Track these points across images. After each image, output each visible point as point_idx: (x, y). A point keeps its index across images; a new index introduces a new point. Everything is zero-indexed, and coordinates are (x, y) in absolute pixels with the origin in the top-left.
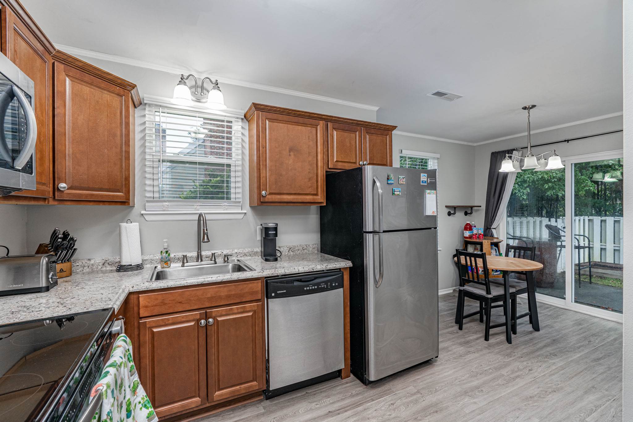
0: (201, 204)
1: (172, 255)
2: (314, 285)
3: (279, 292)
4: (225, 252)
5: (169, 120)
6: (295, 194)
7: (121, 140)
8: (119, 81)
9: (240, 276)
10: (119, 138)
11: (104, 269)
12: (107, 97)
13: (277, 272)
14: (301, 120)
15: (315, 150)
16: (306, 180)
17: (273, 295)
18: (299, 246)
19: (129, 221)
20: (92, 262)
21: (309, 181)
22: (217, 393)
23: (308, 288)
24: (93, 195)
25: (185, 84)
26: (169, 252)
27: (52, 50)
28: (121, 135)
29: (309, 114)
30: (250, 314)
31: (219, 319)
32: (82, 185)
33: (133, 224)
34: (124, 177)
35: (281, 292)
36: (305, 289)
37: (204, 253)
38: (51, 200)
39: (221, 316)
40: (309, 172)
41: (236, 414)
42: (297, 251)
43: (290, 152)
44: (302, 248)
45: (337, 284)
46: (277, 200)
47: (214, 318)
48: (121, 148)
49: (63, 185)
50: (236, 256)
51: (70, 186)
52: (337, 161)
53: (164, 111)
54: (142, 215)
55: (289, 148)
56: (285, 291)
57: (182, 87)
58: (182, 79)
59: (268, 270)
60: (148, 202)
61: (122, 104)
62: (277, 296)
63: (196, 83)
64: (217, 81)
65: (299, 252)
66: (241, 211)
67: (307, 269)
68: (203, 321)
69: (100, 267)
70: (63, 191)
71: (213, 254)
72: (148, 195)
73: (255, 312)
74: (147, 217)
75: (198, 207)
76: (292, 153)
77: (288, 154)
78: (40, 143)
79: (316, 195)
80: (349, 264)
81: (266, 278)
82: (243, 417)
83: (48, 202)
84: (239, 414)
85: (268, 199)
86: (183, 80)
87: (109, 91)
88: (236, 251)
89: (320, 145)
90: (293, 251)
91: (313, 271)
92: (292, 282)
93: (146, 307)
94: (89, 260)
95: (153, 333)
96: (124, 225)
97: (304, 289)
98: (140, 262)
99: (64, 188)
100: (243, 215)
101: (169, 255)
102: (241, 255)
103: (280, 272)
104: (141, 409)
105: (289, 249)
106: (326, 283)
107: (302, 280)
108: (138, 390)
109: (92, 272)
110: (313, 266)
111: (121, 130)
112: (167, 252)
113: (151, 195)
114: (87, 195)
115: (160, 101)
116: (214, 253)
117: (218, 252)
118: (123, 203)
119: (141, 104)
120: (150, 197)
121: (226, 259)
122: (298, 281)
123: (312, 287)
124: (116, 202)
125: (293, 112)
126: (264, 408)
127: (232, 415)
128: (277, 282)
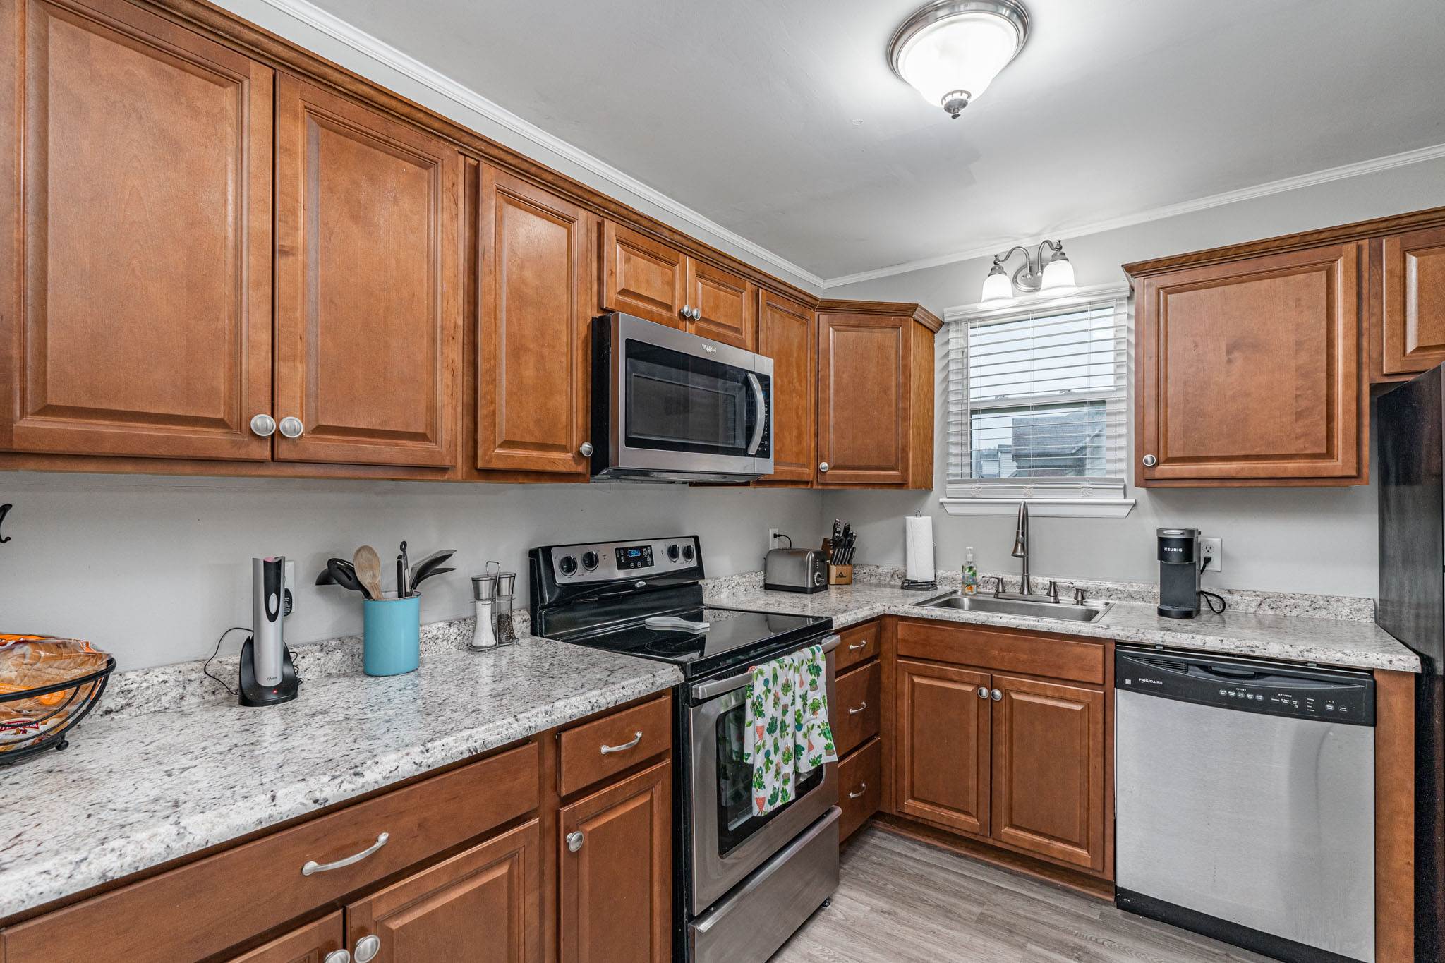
0: (1037, 486)
1: (979, 577)
2: (1255, 692)
3: (1143, 680)
4: (1080, 584)
5: (986, 339)
6: (1246, 458)
7: (897, 392)
8: (894, 308)
9: (1054, 626)
10: (894, 391)
11: (892, 583)
12: (878, 335)
13: (1141, 636)
14: (1269, 263)
15: (1324, 332)
16: (1284, 420)
17: (1128, 682)
18: (1297, 596)
19: (918, 513)
20: (880, 570)
21: (1297, 420)
22: (1007, 829)
23: (1232, 694)
24: (858, 476)
25: (1001, 270)
26: (975, 569)
27: (814, 302)
28: (897, 386)
29: (1298, 239)
30: (1079, 708)
31: (1015, 696)
32: (847, 464)
33: (923, 518)
34: (900, 446)
35: (1150, 681)
36: (1223, 692)
37: (1034, 579)
38: (815, 483)
39: (1018, 692)
40: (1297, 396)
41: (1042, 891)
42: (1288, 609)
43: (1229, 352)
44: (1309, 603)
45: (1343, 709)
46: (1186, 475)
47: (1005, 693)
48: (897, 405)
49: (824, 465)
50: (1108, 594)
51: (832, 465)
52: (1418, 349)
53: (974, 325)
54: (942, 504)
55: (1227, 345)
56: (1161, 683)
57: (997, 277)
58: (995, 263)
59: (1121, 628)
60: (950, 482)
61: (898, 340)
62: (1137, 688)
63: (1028, 257)
64: (1059, 241)
65: (1296, 612)
66: (1123, 500)
67: (1232, 646)
68: (984, 691)
69: (888, 579)
70: (825, 472)
71: (1053, 584)
72: (952, 470)
73: (1088, 706)
74: (950, 509)
75: (1032, 492)
76: (1236, 354)
77: (1225, 358)
78: (797, 418)
79: (1329, 454)
80: (1411, 663)
81: (1117, 643)
82: (1052, 902)
83: (812, 486)
84: (1048, 893)
85: (1162, 471)
86: (997, 266)
87: (881, 328)
88: (1109, 584)
89: (1345, 314)
90: (1274, 606)
91: (1251, 654)
92: (1187, 666)
93: (905, 641)
94: (878, 567)
95: (913, 683)
96: (911, 520)
97: (1218, 693)
98: (931, 578)
99: (825, 468)
100: (1126, 510)
101: (975, 574)
102: (1120, 596)
103: (1149, 636)
104: (820, 735)
105: (1259, 599)
106: (1296, 694)
107: (1213, 668)
108: (819, 712)
109: (879, 585)
110: (1256, 643)
111: (897, 379)
112: (971, 568)
113: (957, 470)
114: (851, 477)
115: (968, 312)
116: (1055, 583)
117: (1061, 581)
118: (900, 486)
119: (941, 326)
120: (957, 475)
121: (1080, 599)
122: (1205, 668)
123: (1245, 693)
124: (890, 485)
125: (1243, 251)
126: (1102, 915)
127: (1036, 889)
128: (1140, 658)
